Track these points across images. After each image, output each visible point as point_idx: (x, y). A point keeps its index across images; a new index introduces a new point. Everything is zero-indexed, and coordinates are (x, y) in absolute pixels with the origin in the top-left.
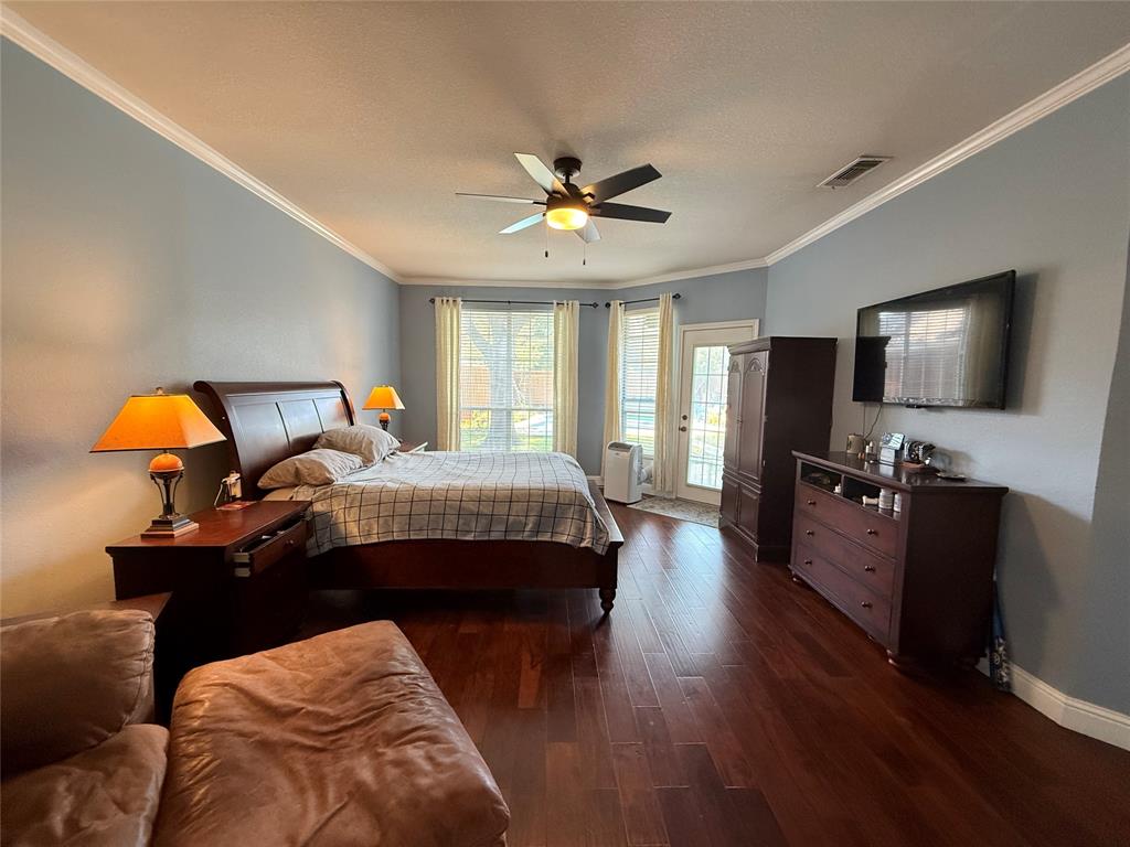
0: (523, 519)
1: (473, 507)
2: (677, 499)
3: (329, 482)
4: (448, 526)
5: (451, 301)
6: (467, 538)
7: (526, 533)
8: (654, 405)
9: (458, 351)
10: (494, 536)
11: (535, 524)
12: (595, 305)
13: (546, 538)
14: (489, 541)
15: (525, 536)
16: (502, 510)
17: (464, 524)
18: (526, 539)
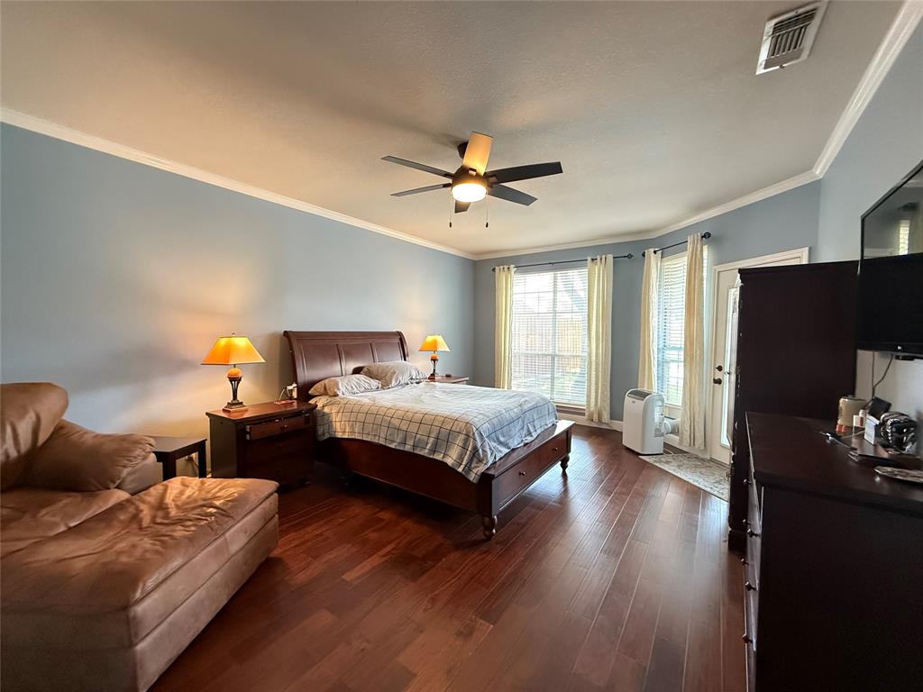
0: (426, 438)
1: (396, 422)
2: (712, 460)
3: (336, 395)
4: (382, 435)
5: (506, 269)
6: (390, 446)
7: (427, 451)
8: (682, 353)
9: (511, 308)
10: (408, 448)
11: (432, 444)
12: (630, 256)
13: (439, 457)
14: (403, 451)
15: (425, 453)
16: (413, 428)
17: (390, 435)
18: (426, 455)
